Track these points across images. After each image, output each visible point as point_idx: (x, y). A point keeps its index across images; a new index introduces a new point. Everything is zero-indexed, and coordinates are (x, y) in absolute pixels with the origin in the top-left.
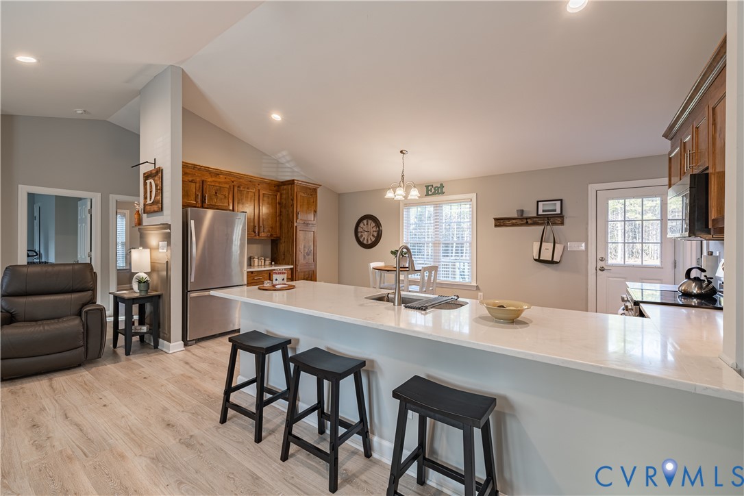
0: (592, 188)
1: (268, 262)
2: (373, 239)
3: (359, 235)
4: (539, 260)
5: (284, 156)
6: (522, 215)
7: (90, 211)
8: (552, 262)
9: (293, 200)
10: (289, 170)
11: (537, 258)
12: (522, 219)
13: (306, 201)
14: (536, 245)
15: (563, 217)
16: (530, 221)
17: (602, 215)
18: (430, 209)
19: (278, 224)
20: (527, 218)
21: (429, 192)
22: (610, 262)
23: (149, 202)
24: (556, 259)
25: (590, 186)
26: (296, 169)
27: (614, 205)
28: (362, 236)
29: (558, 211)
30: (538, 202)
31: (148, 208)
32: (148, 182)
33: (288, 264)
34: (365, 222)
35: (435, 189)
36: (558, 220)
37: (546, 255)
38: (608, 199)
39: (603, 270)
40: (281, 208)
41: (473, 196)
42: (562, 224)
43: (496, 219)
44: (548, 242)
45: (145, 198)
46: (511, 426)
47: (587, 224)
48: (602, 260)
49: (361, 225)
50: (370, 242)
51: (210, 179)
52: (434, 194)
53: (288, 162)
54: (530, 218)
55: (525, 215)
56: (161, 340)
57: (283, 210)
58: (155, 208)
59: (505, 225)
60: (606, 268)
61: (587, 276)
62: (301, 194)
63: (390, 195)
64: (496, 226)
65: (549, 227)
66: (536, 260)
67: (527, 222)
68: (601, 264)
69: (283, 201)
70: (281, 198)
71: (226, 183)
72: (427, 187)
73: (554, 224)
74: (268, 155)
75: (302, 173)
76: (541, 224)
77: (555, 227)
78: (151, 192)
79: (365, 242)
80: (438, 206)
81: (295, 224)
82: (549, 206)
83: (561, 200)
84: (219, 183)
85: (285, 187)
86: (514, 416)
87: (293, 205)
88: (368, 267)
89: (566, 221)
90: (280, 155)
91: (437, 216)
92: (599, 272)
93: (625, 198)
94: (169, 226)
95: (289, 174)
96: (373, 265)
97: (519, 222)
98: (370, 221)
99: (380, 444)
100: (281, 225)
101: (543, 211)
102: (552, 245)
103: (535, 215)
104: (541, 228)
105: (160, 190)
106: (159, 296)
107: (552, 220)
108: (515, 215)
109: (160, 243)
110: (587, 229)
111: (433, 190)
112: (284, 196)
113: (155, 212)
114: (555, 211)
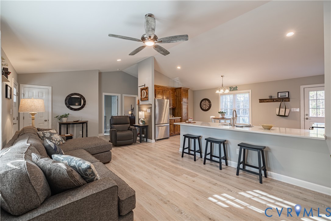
0: (302, 87)
1: (172, 116)
2: (208, 108)
3: (202, 106)
4: (279, 115)
5: (177, 79)
6: (271, 98)
7: (118, 100)
8: (285, 116)
9: (181, 94)
10: (177, 83)
11: (278, 114)
12: (271, 99)
13: (185, 95)
14: (278, 110)
15: (289, 98)
16: (274, 100)
17: (306, 97)
18: (232, 96)
19: (175, 103)
20: (273, 99)
21: (231, 90)
22: (311, 116)
23: (143, 97)
24: (287, 114)
25: (301, 86)
26: (179, 83)
27: (312, 94)
28: (203, 106)
29: (287, 96)
30: (278, 93)
31: (143, 99)
32: (143, 91)
33: (179, 117)
34: (204, 101)
35: (233, 88)
36: (287, 100)
37: (282, 113)
38: (309, 91)
39: (307, 119)
40: (176, 97)
41: (250, 91)
42: (289, 101)
43: (259, 100)
44: (283, 108)
45: (141, 96)
46: (270, 154)
47: (300, 101)
48: (307, 115)
49: (203, 102)
50: (206, 109)
51: (157, 89)
52: (233, 90)
53: (177, 81)
54: (275, 99)
55: (273, 98)
56: (148, 139)
57: (177, 98)
58: (146, 99)
59: (264, 102)
60: (309, 118)
61: (300, 121)
62: (183, 92)
63: (217, 92)
64: (260, 102)
65: (283, 102)
66: (277, 115)
67: (273, 101)
68: (306, 117)
69: (177, 95)
70: (176, 94)
71: (161, 90)
72: (230, 88)
73: (285, 101)
74: (171, 79)
75: (181, 84)
76: (280, 101)
77: (286, 102)
78: (144, 94)
79: (204, 109)
80: (235, 95)
81: (182, 103)
82: (283, 94)
83: (288, 92)
84: (159, 90)
85: (178, 90)
86: (270, 151)
87: (181, 96)
88: (210, 117)
89: (291, 100)
90: (175, 79)
91: (234, 99)
92: (306, 120)
93: (317, 91)
94: (151, 105)
95: (177, 85)
96: (211, 117)
97: (270, 100)
98: (206, 101)
99: (230, 162)
100: (176, 103)
101: (281, 96)
102: (285, 109)
103: (277, 98)
104: (280, 103)
105: (147, 94)
106: (147, 126)
107: (284, 99)
108: (268, 98)
109: (147, 110)
110: (300, 103)
111: (233, 89)
112: (177, 93)
113: (145, 100)
114: (286, 96)
